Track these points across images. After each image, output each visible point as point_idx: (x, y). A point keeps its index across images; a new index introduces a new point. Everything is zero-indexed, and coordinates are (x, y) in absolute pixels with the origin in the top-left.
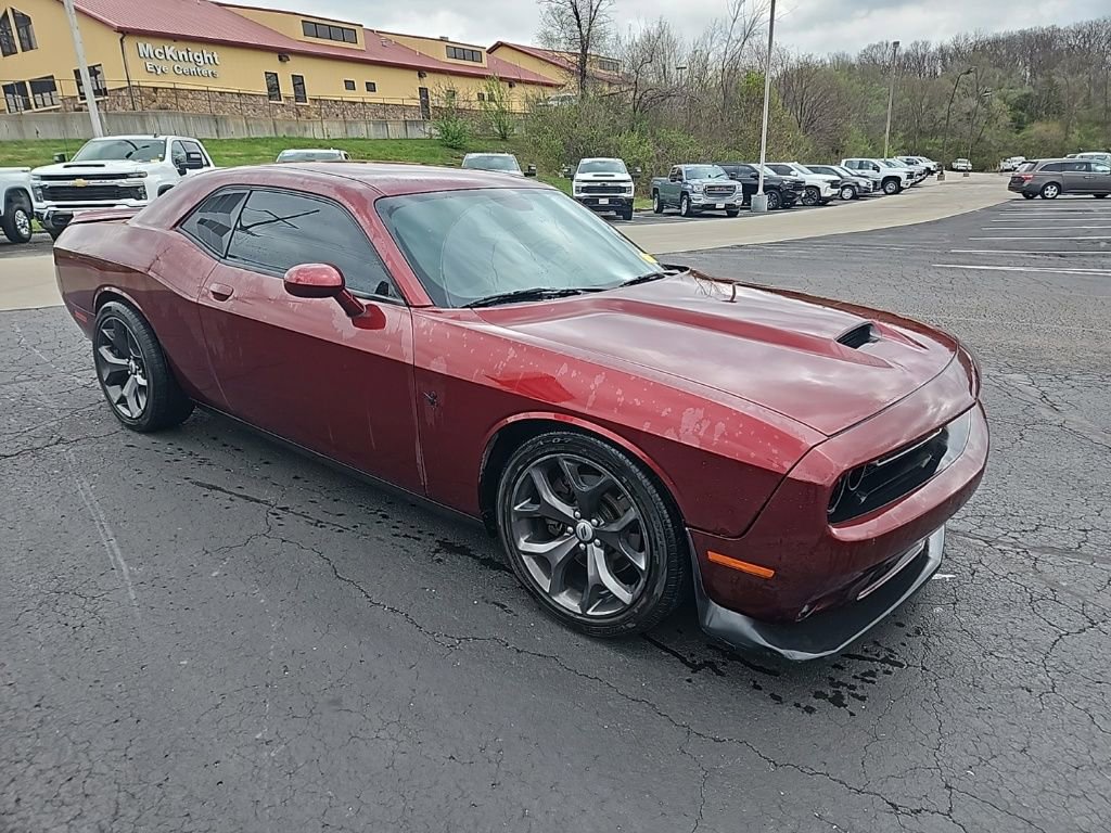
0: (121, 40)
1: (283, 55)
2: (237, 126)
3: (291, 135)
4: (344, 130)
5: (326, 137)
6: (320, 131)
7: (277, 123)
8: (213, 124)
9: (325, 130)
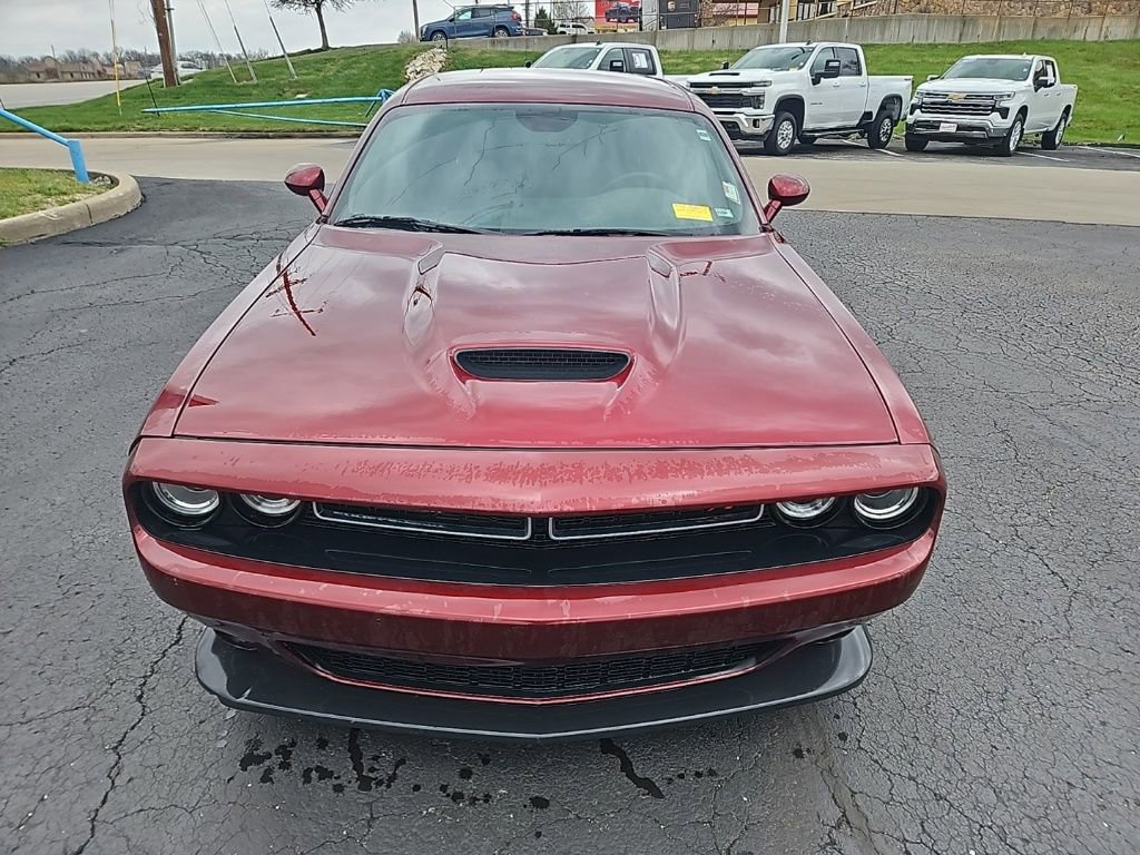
2: (987, 27)
3: (1053, 37)
4: (1133, 29)
5: (1102, 39)
6: (1097, 30)
7: (1040, 23)
8: (959, 25)
9: (1104, 29)
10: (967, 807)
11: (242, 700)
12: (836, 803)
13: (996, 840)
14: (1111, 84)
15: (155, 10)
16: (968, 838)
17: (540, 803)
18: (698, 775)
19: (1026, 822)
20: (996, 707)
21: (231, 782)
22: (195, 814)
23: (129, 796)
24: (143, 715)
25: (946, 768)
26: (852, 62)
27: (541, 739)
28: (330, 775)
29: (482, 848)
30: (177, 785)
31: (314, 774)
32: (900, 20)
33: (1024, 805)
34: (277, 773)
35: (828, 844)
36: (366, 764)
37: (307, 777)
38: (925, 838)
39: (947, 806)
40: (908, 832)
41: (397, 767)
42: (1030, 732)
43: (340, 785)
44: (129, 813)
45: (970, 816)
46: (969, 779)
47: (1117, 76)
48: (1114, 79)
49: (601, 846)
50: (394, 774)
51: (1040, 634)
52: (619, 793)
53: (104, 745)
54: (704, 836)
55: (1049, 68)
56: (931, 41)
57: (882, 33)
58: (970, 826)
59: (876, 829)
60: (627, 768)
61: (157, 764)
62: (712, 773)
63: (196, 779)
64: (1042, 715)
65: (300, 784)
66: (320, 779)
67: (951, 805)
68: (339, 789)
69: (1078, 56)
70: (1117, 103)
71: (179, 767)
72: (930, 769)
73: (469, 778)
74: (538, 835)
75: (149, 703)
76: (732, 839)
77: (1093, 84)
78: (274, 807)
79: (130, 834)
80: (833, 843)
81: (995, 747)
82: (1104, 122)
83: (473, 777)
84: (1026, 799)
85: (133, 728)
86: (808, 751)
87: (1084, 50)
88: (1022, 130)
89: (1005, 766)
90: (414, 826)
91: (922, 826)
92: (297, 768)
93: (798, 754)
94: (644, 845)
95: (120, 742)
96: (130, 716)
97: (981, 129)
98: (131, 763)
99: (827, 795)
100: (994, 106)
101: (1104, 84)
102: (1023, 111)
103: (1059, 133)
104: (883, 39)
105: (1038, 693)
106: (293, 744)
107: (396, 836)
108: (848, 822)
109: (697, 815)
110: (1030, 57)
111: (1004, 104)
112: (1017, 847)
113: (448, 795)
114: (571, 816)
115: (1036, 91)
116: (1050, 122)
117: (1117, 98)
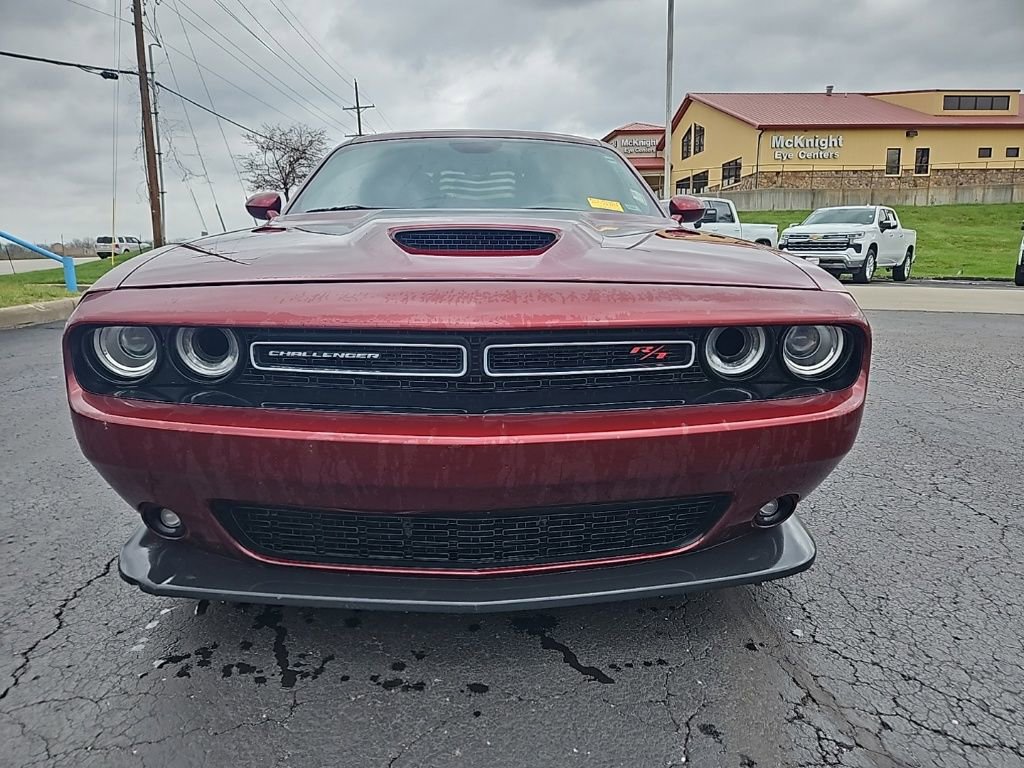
0: (760, 136)
1: (911, 130)
4: (954, 197)
5: (930, 204)
6: (924, 198)
7: (876, 193)
8: (810, 197)
9: (930, 198)
10: (939, 684)
11: (165, 584)
12: (797, 684)
13: (978, 710)
14: (943, 236)
15: (151, 193)
16: (947, 710)
17: (479, 689)
18: (648, 664)
19: (1006, 695)
20: (950, 608)
21: (145, 677)
22: (102, 704)
23: (31, 690)
24: (59, 628)
25: (909, 655)
26: (727, 216)
27: (478, 606)
28: (251, 669)
29: (416, 727)
30: (85, 681)
31: (235, 669)
32: (761, 193)
33: (1001, 682)
34: (195, 669)
35: (795, 718)
36: (291, 659)
37: (227, 672)
38: (899, 711)
39: (918, 685)
40: (881, 707)
41: (324, 662)
42: (990, 625)
43: (263, 677)
44: (29, 704)
45: (946, 692)
46: (936, 663)
47: (947, 229)
48: (946, 232)
49: (547, 723)
50: (322, 667)
51: (979, 554)
52: (563, 679)
53: (12, 651)
54: (659, 713)
55: (891, 216)
56: (789, 209)
57: (748, 203)
58: (946, 699)
59: (846, 705)
60: (570, 659)
61: (67, 665)
62: (661, 662)
63: (108, 676)
64: (1000, 612)
65: (219, 678)
66: (240, 673)
67: (922, 684)
68: (260, 680)
69: (912, 217)
70: (951, 249)
71: (91, 667)
72: (893, 656)
73: (402, 669)
74: (477, 714)
75: (66, 619)
76: (690, 714)
77: (927, 235)
78: (188, 696)
79: (26, 722)
80: (800, 717)
81: (956, 638)
82: (944, 263)
83: (406, 669)
84: (1001, 677)
85: (46, 638)
86: (761, 645)
87: (916, 212)
88: (875, 263)
89: (971, 652)
90: (340, 710)
91: (895, 702)
92: (217, 663)
93: (751, 647)
94: (594, 721)
95: (31, 649)
96: (44, 630)
97: (841, 261)
98: (37, 665)
99: (787, 679)
100: (848, 244)
101: (939, 236)
102: (874, 247)
103: (907, 268)
104: (749, 208)
105: (990, 596)
106: (215, 646)
107: (320, 718)
108: (814, 701)
109: (650, 696)
110: (873, 207)
111: (856, 241)
112: (1003, 716)
113: (379, 684)
114: (513, 698)
115: (882, 232)
116: (897, 259)
117: (950, 245)
